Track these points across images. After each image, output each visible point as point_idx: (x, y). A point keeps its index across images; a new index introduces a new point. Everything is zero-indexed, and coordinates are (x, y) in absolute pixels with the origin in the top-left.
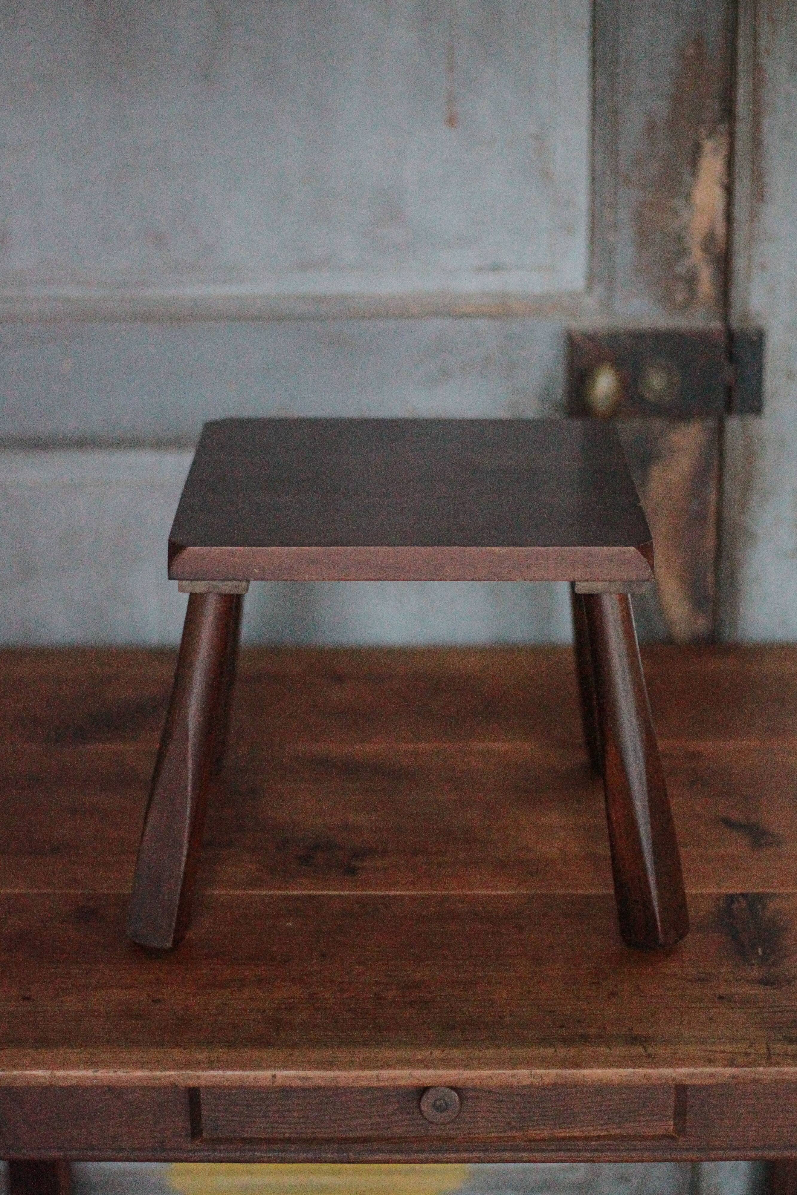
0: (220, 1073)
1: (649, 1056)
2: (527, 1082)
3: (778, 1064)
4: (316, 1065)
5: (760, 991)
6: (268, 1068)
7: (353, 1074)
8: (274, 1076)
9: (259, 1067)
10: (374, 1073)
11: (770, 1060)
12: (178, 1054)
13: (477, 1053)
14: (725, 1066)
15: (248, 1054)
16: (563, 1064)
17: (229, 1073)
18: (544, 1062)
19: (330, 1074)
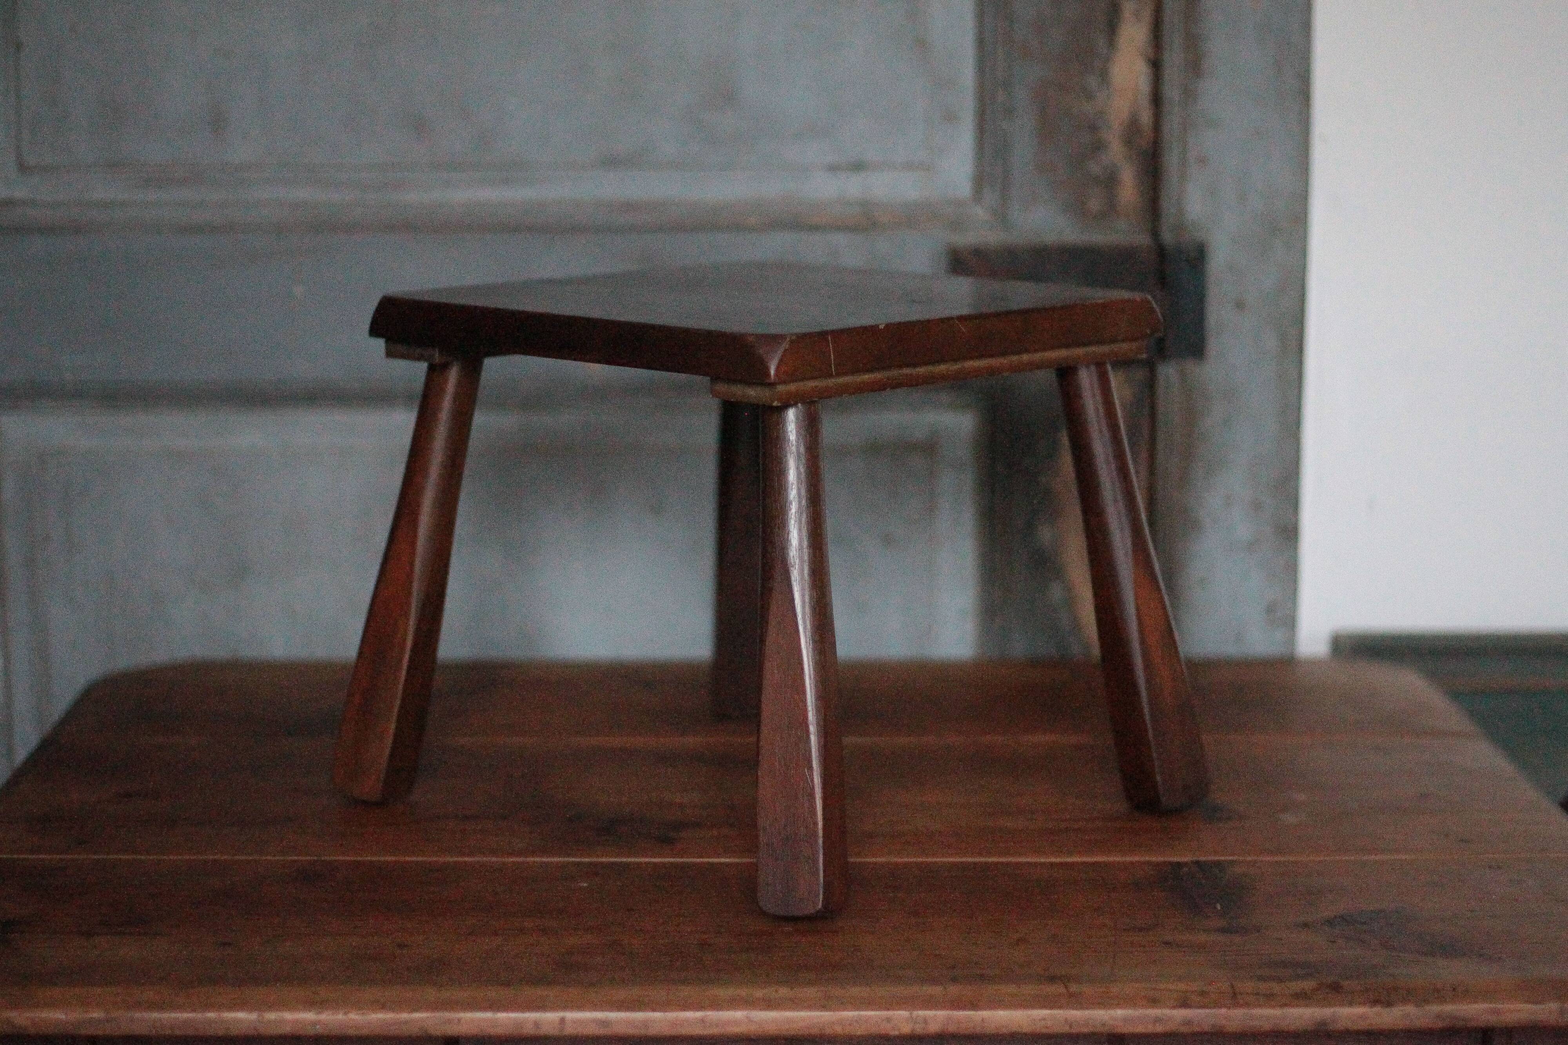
0: (489, 1015)
1: (1071, 995)
2: (906, 1029)
3: (1247, 1005)
4: (621, 1006)
5: (1221, 938)
6: (553, 1008)
7: (672, 1015)
8: (562, 1020)
9: (542, 1008)
10: (699, 1014)
11: (1235, 999)
12: (431, 993)
13: (837, 991)
14: (1174, 1007)
15: (530, 992)
16: (957, 1004)
17: (502, 1016)
18: (930, 1003)
19: (639, 1016)
